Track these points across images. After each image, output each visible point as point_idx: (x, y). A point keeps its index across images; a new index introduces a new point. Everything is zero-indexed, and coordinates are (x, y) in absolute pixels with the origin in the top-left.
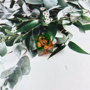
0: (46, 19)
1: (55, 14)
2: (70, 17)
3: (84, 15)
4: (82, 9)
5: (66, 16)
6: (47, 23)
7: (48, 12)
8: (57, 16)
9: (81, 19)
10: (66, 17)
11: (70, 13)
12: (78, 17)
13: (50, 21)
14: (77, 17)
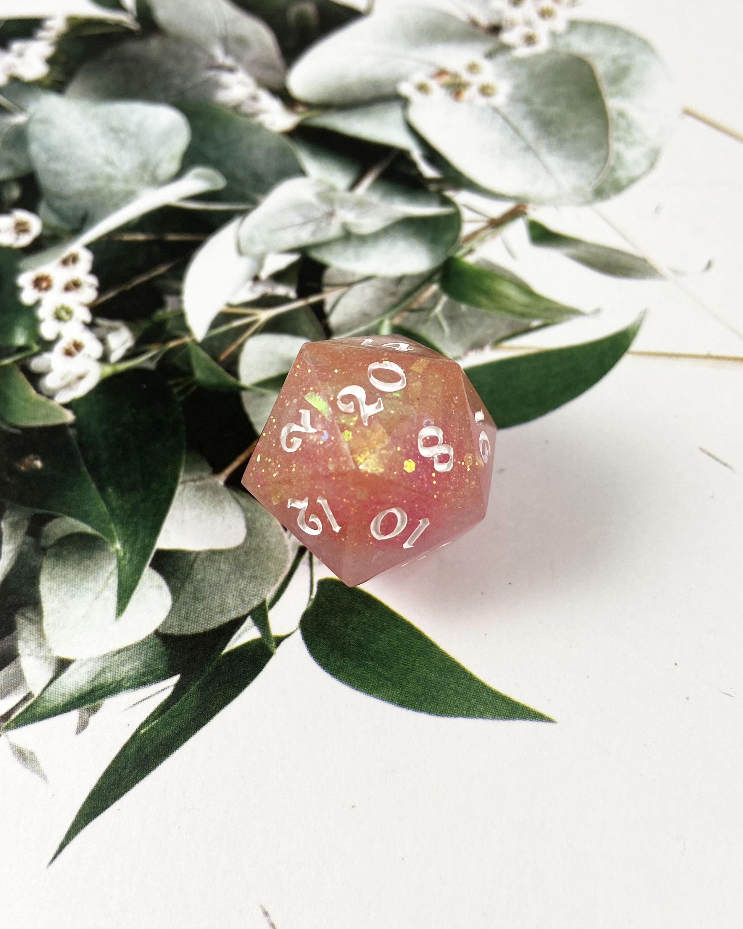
0: (59, 348)
1: (162, 269)
2: (318, 290)
3: (470, 260)
4: (449, 194)
5: (281, 290)
6: (68, 386)
7: (74, 259)
8: (178, 293)
9: (444, 299)
10: (285, 300)
11: (318, 246)
12: (404, 288)
13: (104, 359)
14: (400, 280)
